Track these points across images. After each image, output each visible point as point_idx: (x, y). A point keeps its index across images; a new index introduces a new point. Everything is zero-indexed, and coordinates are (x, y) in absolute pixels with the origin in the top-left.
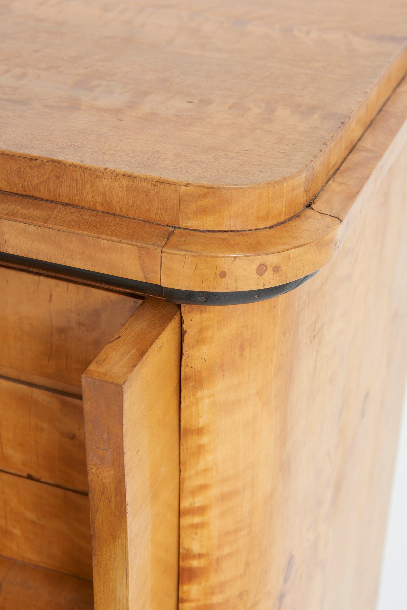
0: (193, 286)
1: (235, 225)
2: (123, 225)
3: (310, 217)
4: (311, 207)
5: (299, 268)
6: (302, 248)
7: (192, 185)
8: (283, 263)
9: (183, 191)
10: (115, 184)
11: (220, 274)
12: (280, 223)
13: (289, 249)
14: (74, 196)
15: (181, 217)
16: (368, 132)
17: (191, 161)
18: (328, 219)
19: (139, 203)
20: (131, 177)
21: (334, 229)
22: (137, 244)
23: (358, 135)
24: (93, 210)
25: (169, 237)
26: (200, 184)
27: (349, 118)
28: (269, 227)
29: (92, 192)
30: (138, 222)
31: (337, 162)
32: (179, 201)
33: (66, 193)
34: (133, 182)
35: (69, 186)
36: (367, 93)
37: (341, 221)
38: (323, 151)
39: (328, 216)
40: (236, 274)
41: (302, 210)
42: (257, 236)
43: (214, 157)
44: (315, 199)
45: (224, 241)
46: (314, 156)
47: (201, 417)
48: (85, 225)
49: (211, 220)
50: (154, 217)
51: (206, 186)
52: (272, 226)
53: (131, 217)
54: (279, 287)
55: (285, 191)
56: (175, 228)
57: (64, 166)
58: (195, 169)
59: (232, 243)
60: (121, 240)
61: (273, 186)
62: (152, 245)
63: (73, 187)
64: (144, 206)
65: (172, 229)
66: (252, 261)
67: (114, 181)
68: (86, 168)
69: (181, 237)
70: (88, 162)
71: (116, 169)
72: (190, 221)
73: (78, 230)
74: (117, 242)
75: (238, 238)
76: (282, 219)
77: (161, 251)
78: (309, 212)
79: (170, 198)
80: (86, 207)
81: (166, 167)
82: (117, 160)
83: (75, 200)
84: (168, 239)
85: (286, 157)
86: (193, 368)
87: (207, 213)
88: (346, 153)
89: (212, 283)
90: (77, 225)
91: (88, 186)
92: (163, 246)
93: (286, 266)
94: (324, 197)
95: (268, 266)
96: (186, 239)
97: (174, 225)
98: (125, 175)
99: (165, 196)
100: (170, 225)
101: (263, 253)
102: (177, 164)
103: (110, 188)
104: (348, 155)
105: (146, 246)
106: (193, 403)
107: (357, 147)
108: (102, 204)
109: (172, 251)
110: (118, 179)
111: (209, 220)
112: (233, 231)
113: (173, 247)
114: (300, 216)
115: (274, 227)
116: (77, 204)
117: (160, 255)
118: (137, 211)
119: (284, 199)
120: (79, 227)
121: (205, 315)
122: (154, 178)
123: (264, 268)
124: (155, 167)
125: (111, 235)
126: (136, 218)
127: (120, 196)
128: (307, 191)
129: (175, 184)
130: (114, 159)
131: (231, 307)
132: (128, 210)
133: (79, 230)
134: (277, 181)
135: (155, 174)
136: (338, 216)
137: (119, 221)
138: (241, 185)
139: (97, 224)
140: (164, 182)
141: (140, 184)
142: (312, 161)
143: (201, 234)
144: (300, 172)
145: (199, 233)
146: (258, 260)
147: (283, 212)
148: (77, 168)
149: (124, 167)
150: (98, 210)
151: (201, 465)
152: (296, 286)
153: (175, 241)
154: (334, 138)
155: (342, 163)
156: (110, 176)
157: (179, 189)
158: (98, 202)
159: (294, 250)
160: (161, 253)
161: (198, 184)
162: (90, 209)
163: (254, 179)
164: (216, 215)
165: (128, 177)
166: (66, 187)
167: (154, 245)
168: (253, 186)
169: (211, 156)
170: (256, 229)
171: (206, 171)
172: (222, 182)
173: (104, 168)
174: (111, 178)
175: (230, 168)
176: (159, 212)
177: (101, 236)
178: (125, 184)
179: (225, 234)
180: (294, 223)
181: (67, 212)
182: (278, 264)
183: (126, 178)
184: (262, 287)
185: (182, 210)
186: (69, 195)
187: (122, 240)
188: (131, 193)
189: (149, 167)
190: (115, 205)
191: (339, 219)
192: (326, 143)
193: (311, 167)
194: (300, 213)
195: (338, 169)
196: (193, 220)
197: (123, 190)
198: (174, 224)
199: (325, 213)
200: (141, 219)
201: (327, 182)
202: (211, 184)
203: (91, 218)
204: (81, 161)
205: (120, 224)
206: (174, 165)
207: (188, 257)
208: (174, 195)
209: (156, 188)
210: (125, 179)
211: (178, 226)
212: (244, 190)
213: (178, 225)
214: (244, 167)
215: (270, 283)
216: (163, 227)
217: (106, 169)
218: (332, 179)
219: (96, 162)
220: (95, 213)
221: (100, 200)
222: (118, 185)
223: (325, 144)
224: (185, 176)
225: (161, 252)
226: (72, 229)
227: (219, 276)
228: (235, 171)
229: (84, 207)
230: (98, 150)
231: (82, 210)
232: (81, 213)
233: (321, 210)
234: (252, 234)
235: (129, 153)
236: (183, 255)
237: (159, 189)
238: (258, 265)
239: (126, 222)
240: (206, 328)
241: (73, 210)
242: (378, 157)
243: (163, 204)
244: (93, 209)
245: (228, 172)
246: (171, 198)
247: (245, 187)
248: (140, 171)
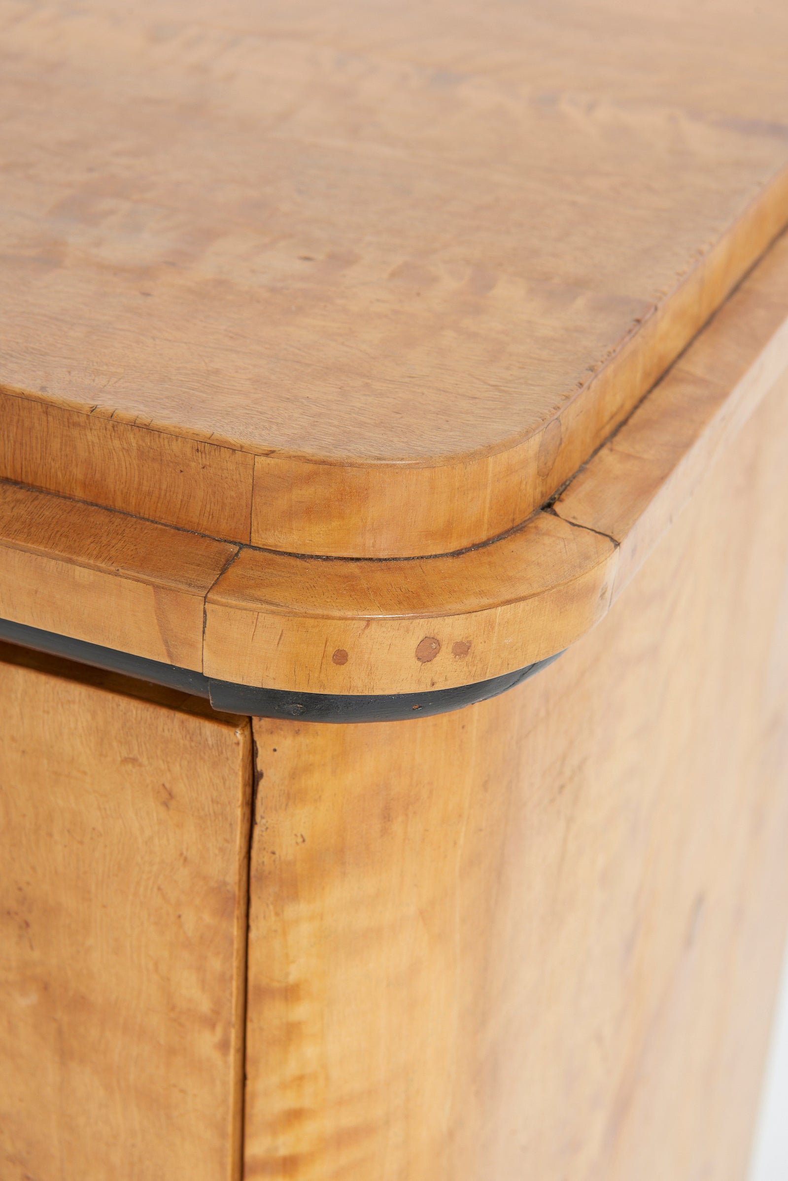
0: (274, 679)
1: (373, 547)
2: (128, 534)
3: (548, 533)
4: (552, 509)
5: (514, 648)
6: (522, 604)
7: (280, 453)
8: (476, 636)
9: (260, 466)
10: (112, 442)
11: (334, 656)
12: (479, 544)
13: (491, 607)
14: (24, 463)
15: (254, 523)
16: (702, 338)
17: (288, 397)
18: (588, 539)
19: (164, 487)
20: (148, 429)
21: (598, 563)
22: (153, 580)
23: (678, 344)
24: (65, 497)
25: (225, 568)
26: (299, 454)
27: (653, 310)
28: (451, 553)
29: (63, 457)
30: (161, 530)
31: (622, 406)
32: (251, 489)
33: (6, 457)
34: (152, 441)
35: (15, 442)
36: (701, 253)
37: (617, 544)
38: (586, 385)
39: (589, 531)
40: (369, 658)
41: (530, 516)
42: (424, 572)
43: (340, 390)
44: (564, 490)
45: (348, 582)
46: (564, 397)
47: (293, 962)
48: (43, 530)
49: (321, 532)
50: (195, 520)
51: (310, 458)
52: (458, 550)
53: (146, 516)
54: (468, 688)
55: (490, 475)
56: (242, 546)
57: (4, 397)
58: (293, 416)
59: (365, 586)
60: (118, 570)
61: (462, 464)
62: (186, 583)
63: (21, 444)
64: (175, 496)
65: (233, 549)
66: (407, 631)
67: (111, 436)
68: (50, 404)
69: (254, 568)
70: (57, 393)
71: (116, 409)
72: (275, 534)
73: (25, 542)
74: (109, 574)
75: (380, 577)
76: (483, 536)
77: (205, 600)
78: (546, 521)
79: (233, 480)
80: (50, 489)
81: (230, 409)
82: (124, 388)
83: (26, 472)
84: (224, 571)
85: (500, 396)
86: (277, 855)
87: (312, 517)
88: (647, 386)
89: (316, 675)
90: (25, 530)
91: (56, 444)
92: (210, 587)
93: (485, 642)
94: (586, 486)
95: (444, 643)
96: (263, 573)
97: (239, 540)
98: (134, 425)
99: (222, 476)
100: (232, 540)
101: (431, 614)
102: (255, 404)
103: (103, 450)
104: (650, 391)
105: (173, 585)
106: (276, 931)
107: (674, 372)
108: (84, 485)
109: (230, 601)
110: (119, 432)
111: (317, 534)
112: (371, 559)
113: (233, 590)
114: (526, 529)
115: (463, 553)
116: (30, 482)
117: (203, 607)
118: (159, 505)
119: (489, 491)
120: (29, 534)
121: (304, 740)
122: (197, 435)
123: (434, 645)
124: (204, 408)
125: (97, 557)
126: (157, 519)
127: (124, 469)
128: (543, 474)
129: (243, 450)
130: (117, 385)
131: (361, 726)
132: (139, 502)
133: (28, 543)
134: (472, 454)
135: (202, 426)
136: (612, 533)
137: (120, 524)
138: (389, 459)
139: (70, 531)
140: (219, 445)
141: (167, 447)
142: (557, 408)
143: (299, 562)
144: (527, 434)
145: (293, 561)
146: (421, 628)
147: (486, 520)
148: (33, 402)
149: (135, 405)
150: (76, 498)
151: (292, 1068)
152: (508, 686)
153: (238, 576)
154: (613, 355)
155: (636, 407)
156: (103, 426)
157: (251, 462)
158: (76, 480)
159: (503, 607)
160: (203, 603)
161: (294, 454)
162: (57, 494)
163: (420, 446)
164: (333, 523)
165: (141, 429)
166: (6, 442)
167: (190, 585)
168: (418, 462)
169: (333, 387)
170: (422, 558)
171: (316, 423)
172: (349, 451)
173: (91, 406)
174: (106, 430)
175: (372, 417)
176: (208, 509)
177: (74, 557)
178: (134, 444)
179: (353, 565)
180: (510, 546)
181: (7, 500)
182: (467, 638)
183: (138, 430)
184: (429, 687)
185: (257, 508)
186: (13, 462)
187: (120, 570)
188: (147, 466)
189: (191, 408)
190: (112, 490)
191: (612, 539)
192: (596, 368)
193: (553, 423)
194: (527, 523)
195: (624, 422)
196: (281, 532)
197: (131, 457)
198: (239, 537)
199: (583, 525)
200: (169, 523)
201: (596, 452)
202: (322, 454)
203: (58, 516)
204: (43, 388)
205: (120, 532)
206: (247, 406)
207: (264, 615)
208: (240, 474)
209: (202, 458)
210: (135, 434)
211: (248, 543)
212: (397, 471)
213: (249, 539)
214: (402, 418)
215: (446, 680)
216: (216, 543)
217: (94, 410)
218: (608, 445)
219: (76, 391)
220: (67, 503)
221: (80, 477)
222: (120, 446)
223: (592, 369)
224: (267, 432)
225: (205, 602)
226: (13, 539)
227: (333, 660)
228: (383, 425)
229: (46, 488)
230: (85, 363)
231: (41, 496)
232: (36, 502)
233: (574, 518)
234: (412, 568)
235: (152, 374)
236: (253, 611)
237: (207, 458)
238: (421, 638)
239: (135, 529)
240: (308, 769)
241: (21, 495)
242: (718, 397)
243: (217, 492)
244: (64, 494)
245: (366, 427)
246: (235, 480)
247: (399, 464)
248: (169, 418)
